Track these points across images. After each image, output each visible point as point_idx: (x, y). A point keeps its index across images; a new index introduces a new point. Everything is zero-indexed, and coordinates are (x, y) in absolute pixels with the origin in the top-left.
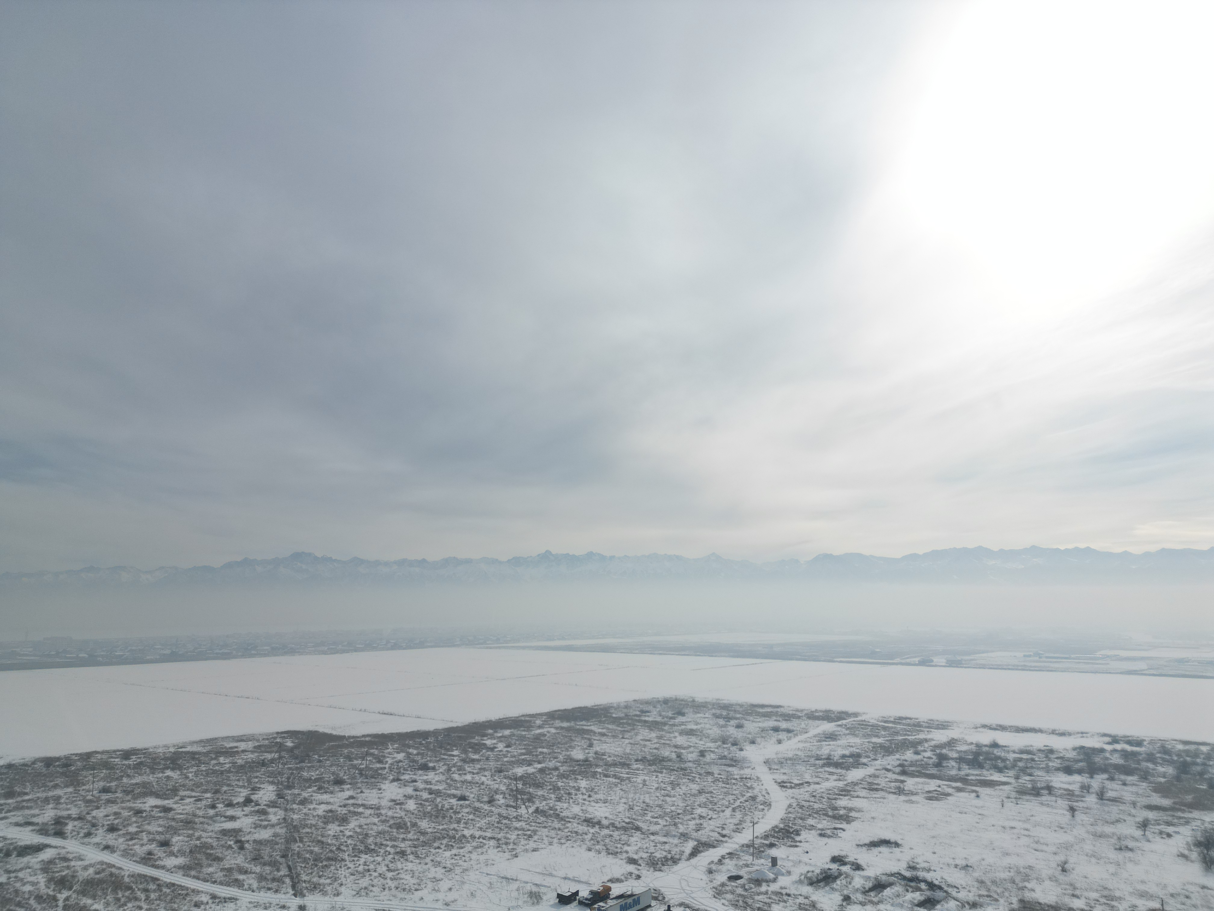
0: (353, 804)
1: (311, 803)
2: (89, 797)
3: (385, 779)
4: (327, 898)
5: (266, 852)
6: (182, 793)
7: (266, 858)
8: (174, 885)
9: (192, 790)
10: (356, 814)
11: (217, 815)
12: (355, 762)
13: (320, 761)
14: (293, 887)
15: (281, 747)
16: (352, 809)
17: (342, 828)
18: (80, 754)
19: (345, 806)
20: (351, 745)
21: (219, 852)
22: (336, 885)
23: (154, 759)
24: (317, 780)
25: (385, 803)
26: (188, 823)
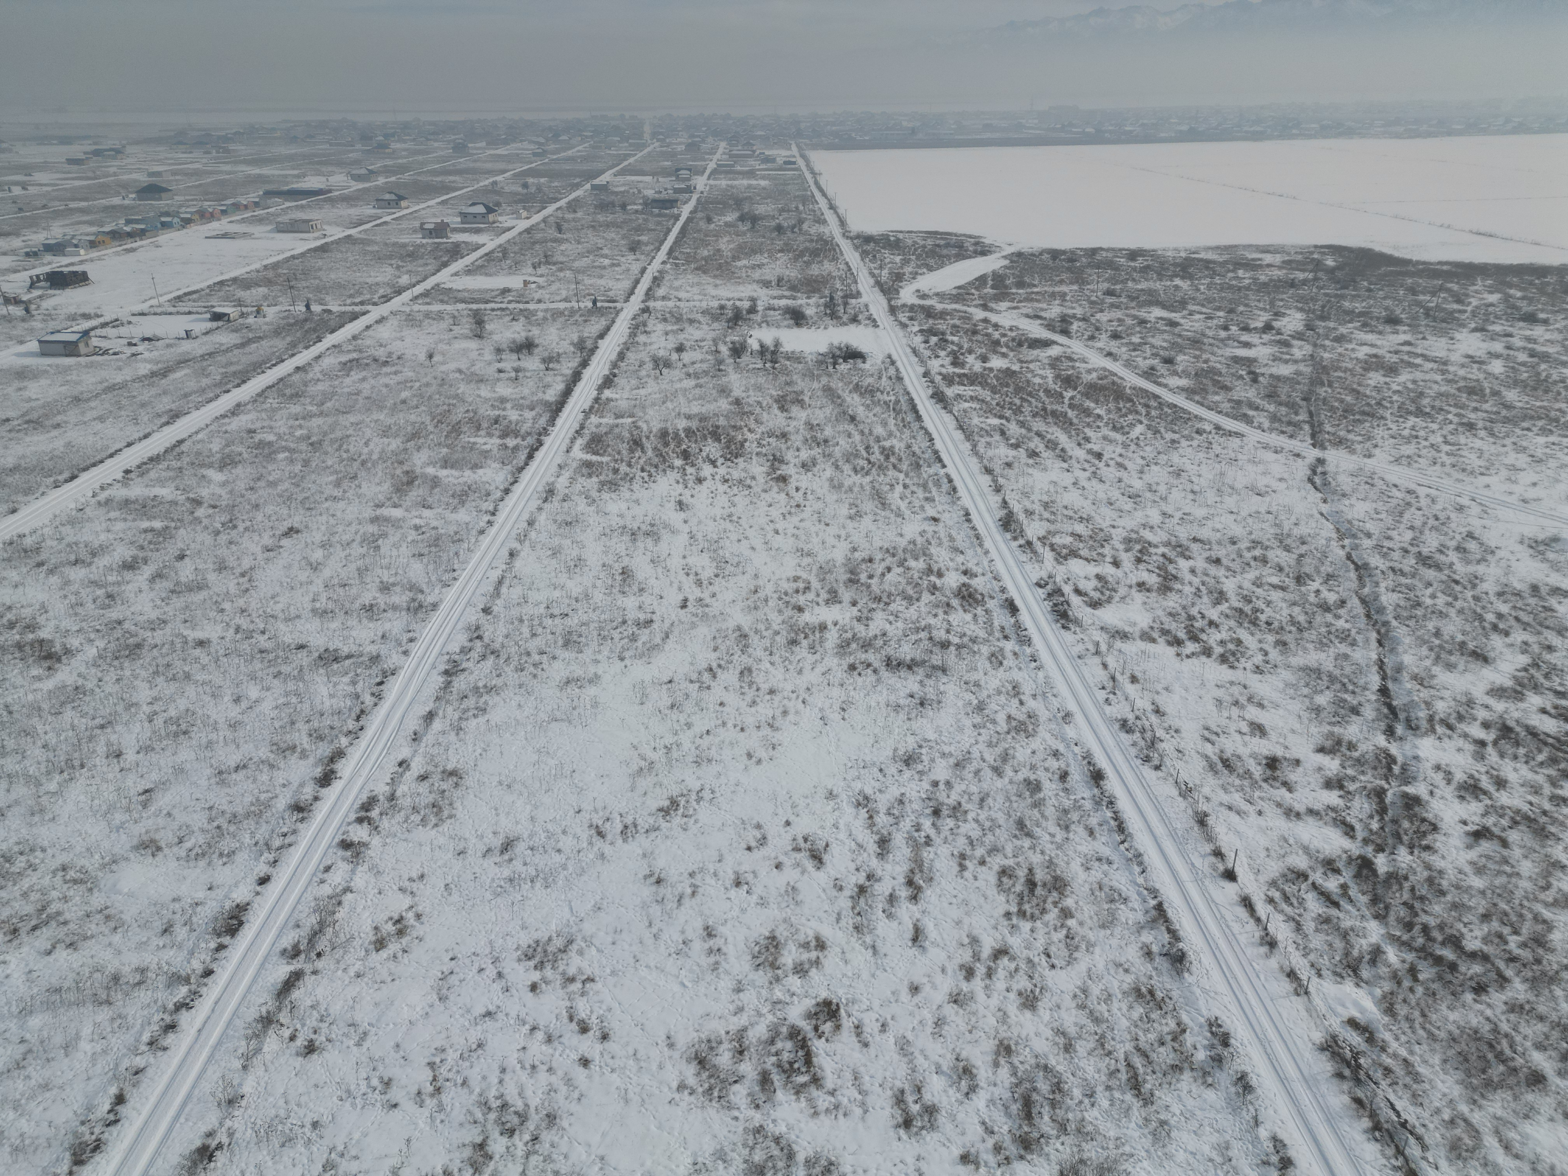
0: (1409, 353)
1: (1350, 341)
2: (1093, 298)
3: (1463, 326)
4: (1354, 457)
5: (1283, 391)
6: (1191, 307)
7: (1283, 397)
8: (1175, 406)
9: (1203, 306)
10: (1410, 365)
11: (1229, 338)
12: (1421, 297)
13: (1369, 290)
14: (1313, 436)
15: (1318, 265)
16: (1406, 358)
17: (1388, 380)
18: (1085, 250)
19: (1396, 352)
20: (1419, 274)
21: (1228, 381)
22: (1368, 444)
23: (1162, 263)
24: (1361, 314)
25: (1455, 357)
26: (1196, 342)
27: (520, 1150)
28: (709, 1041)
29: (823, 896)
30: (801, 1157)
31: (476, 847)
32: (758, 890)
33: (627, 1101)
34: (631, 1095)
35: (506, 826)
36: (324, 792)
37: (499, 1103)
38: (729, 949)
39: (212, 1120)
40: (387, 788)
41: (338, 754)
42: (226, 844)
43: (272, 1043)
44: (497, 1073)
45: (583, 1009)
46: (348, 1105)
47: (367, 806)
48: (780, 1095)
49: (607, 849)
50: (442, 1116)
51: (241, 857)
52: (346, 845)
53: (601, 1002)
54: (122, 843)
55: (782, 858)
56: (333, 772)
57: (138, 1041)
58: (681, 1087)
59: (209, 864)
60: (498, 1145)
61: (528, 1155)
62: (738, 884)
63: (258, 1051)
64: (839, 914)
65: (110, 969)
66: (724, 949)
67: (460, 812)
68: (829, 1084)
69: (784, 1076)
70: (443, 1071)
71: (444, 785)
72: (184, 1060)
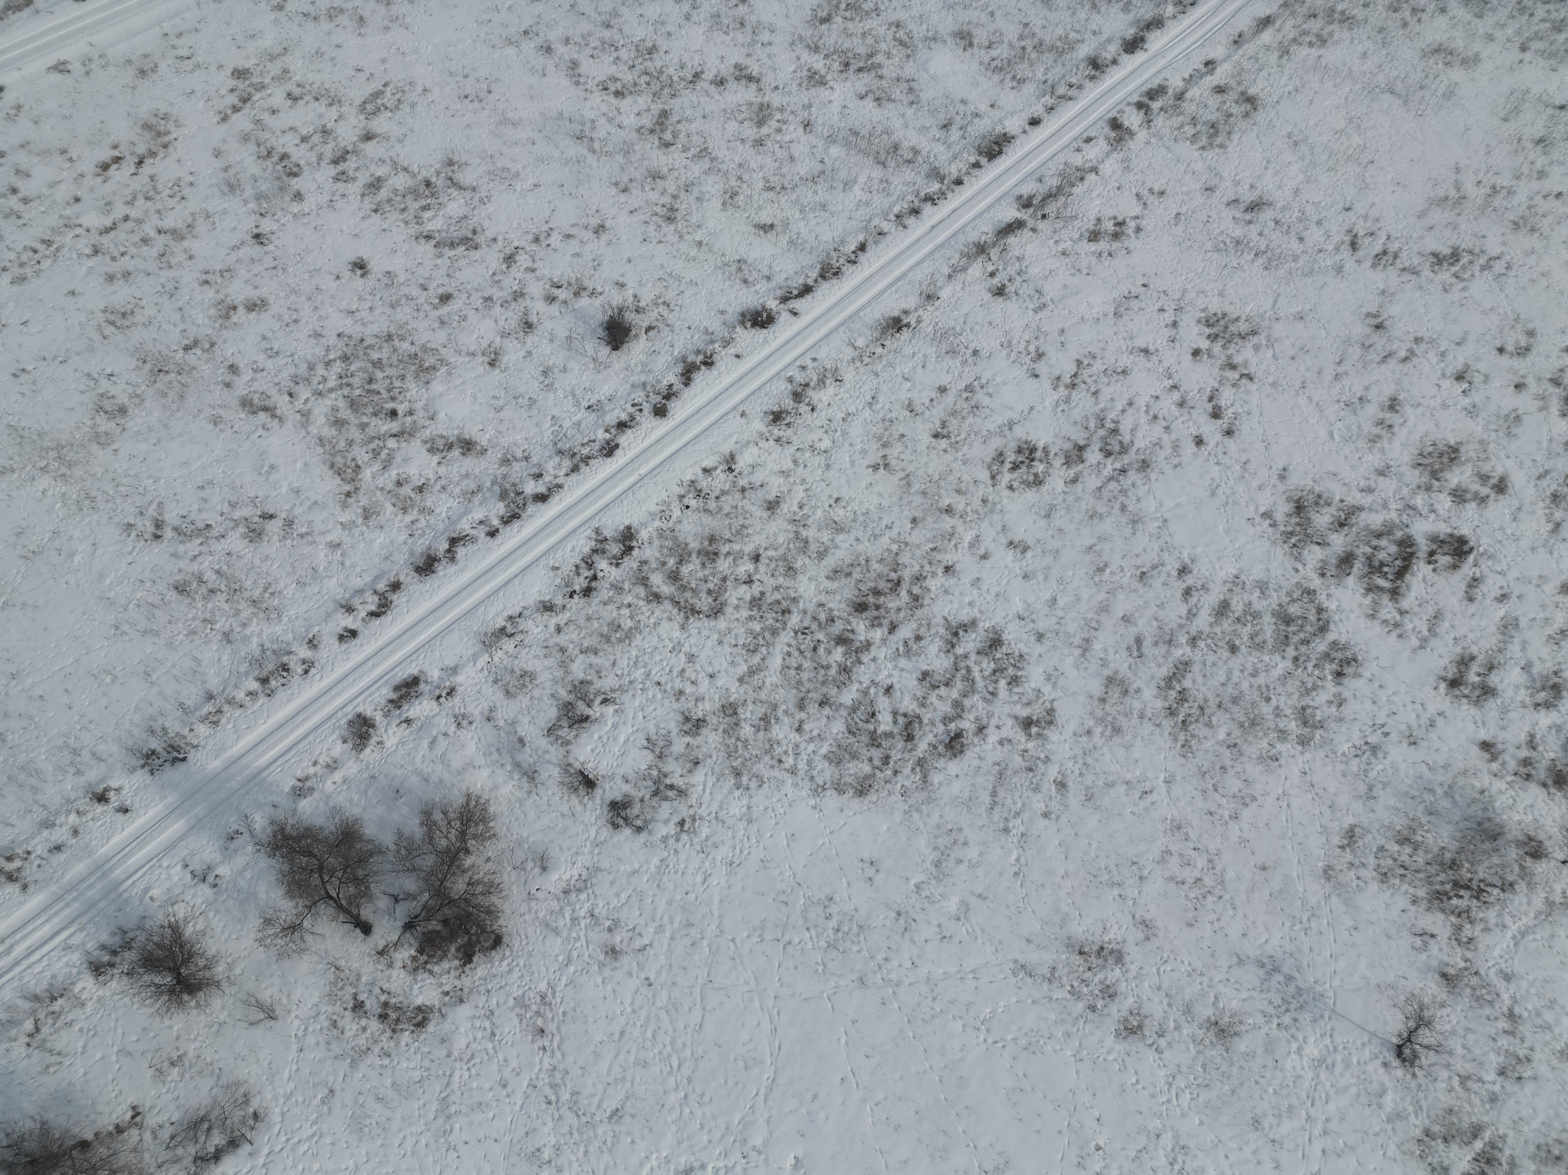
27: (1108, 471)
28: (1319, 496)
29: (1545, 445)
30: (1331, 636)
31: (1226, 190)
32: (1477, 397)
33: (1213, 494)
34: (1220, 492)
35: (1268, 184)
36: (1125, 58)
37: (1112, 426)
38: (1402, 434)
39: (911, 302)
40: (1181, 84)
41: (1156, 23)
42: (1022, 70)
43: (976, 270)
44: (1125, 403)
45: (1226, 397)
46: (1005, 352)
47: (1153, 94)
48: (1351, 581)
49: (1350, 265)
50: (1065, 407)
51: (1029, 89)
52: (1115, 125)
53: (1246, 402)
54: (946, 24)
55: (1531, 382)
56: (1142, 40)
57: (890, 208)
58: (1267, 515)
59: (1002, 81)
60: (1093, 456)
61: (1111, 479)
62: (1460, 377)
63: (964, 269)
64: (1547, 472)
65: (895, 137)
66: (1396, 429)
67: (1232, 147)
68: (1405, 603)
69: (1367, 569)
70: (1085, 374)
71: (1235, 110)
72: (913, 244)
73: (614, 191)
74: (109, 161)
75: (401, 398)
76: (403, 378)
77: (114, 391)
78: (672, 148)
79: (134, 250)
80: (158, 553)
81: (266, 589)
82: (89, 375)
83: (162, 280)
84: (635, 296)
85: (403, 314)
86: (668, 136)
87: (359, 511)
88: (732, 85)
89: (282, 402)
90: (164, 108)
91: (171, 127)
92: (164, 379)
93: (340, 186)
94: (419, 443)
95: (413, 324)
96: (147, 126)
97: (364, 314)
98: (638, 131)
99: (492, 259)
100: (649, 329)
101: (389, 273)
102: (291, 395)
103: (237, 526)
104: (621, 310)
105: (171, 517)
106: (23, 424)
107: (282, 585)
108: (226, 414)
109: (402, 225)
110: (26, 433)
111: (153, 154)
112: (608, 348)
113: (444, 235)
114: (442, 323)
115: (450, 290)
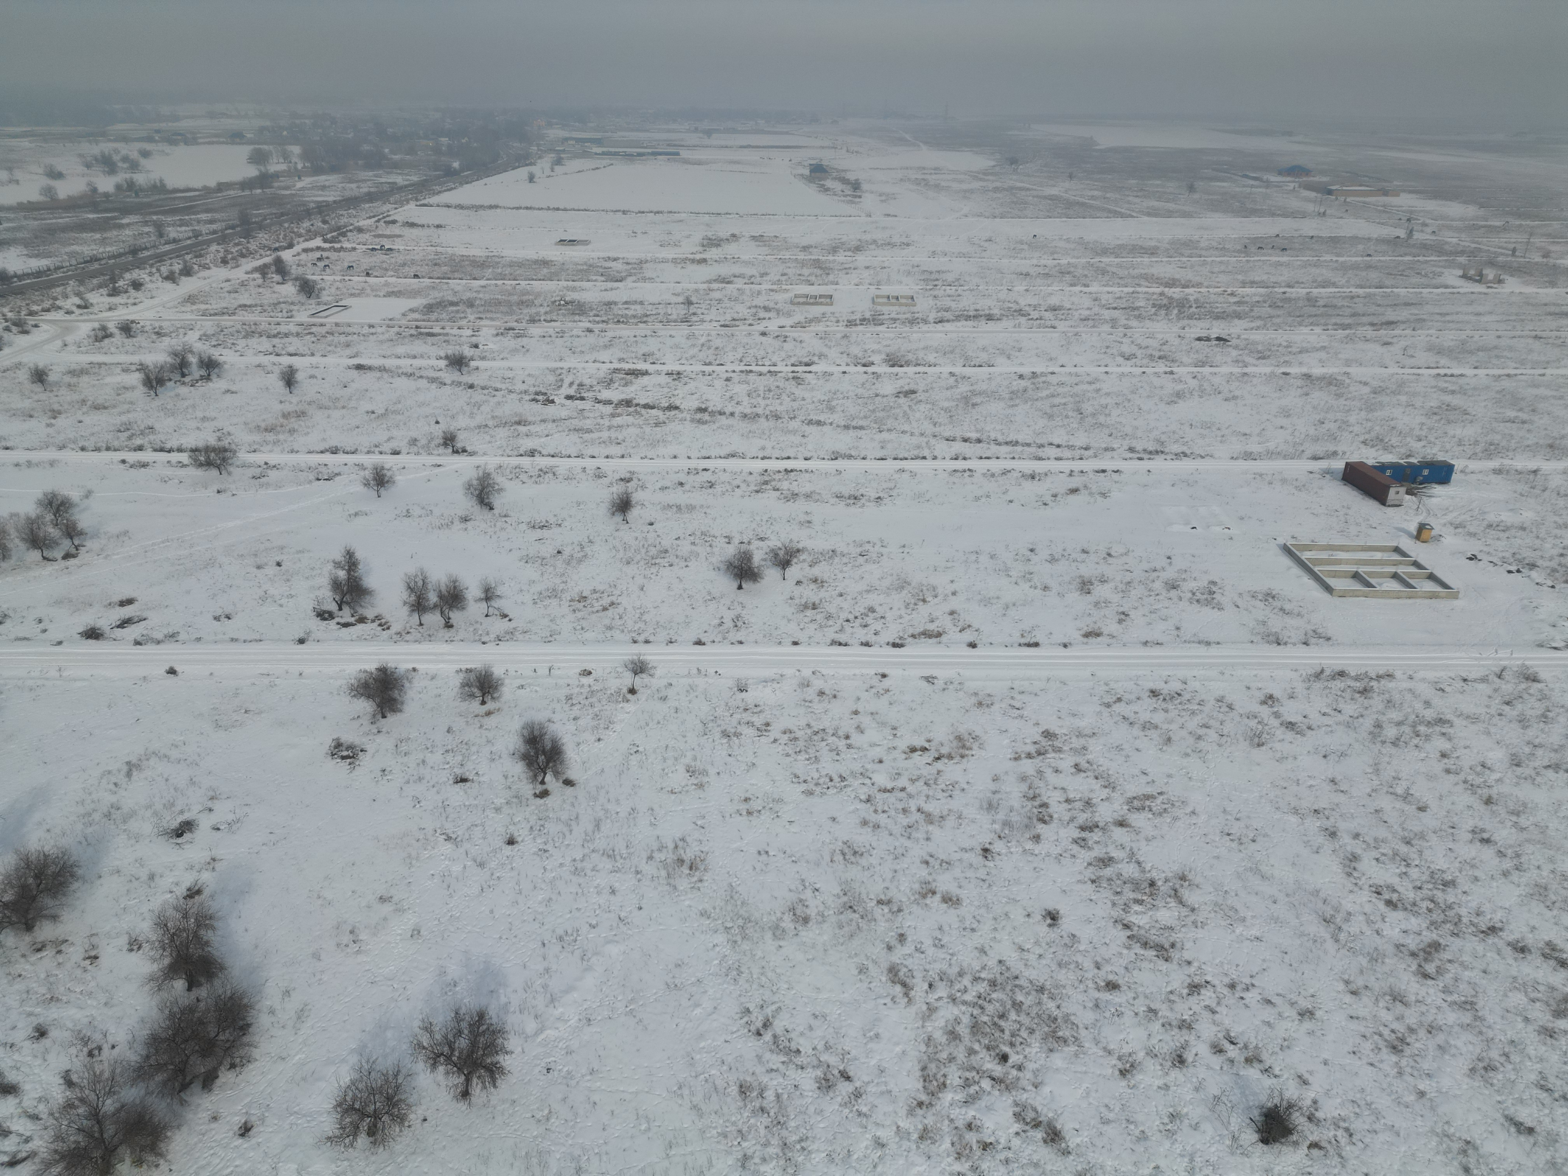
73: (1341, 987)
74: (918, 747)
75: (1019, 1048)
76: (1032, 1032)
77: (811, 903)
78: (1430, 982)
79: (892, 813)
80: (750, 1047)
81: (801, 1140)
82: (803, 881)
83: (897, 844)
84: (1315, 1102)
85: (1065, 977)
86: (1430, 968)
87: (920, 1127)
88: (1535, 959)
89: (920, 987)
90: (978, 732)
91: (975, 746)
92: (850, 915)
93: (1075, 848)
94: (1010, 1101)
95: (1070, 991)
96: (959, 738)
97: (1032, 957)
98: (1398, 946)
99: (1178, 979)
100: (1314, 1145)
101: (1074, 936)
102: (930, 986)
103: (818, 1067)
104: (1290, 1106)
105: (779, 1026)
106: (739, 889)
107: (814, 1147)
108: (873, 970)
109: (1109, 904)
110: (736, 897)
111: (950, 757)
112: (1255, 1137)
113: (1142, 932)
114: (1097, 1006)
115: (1120, 982)
